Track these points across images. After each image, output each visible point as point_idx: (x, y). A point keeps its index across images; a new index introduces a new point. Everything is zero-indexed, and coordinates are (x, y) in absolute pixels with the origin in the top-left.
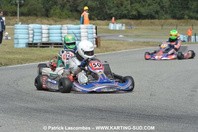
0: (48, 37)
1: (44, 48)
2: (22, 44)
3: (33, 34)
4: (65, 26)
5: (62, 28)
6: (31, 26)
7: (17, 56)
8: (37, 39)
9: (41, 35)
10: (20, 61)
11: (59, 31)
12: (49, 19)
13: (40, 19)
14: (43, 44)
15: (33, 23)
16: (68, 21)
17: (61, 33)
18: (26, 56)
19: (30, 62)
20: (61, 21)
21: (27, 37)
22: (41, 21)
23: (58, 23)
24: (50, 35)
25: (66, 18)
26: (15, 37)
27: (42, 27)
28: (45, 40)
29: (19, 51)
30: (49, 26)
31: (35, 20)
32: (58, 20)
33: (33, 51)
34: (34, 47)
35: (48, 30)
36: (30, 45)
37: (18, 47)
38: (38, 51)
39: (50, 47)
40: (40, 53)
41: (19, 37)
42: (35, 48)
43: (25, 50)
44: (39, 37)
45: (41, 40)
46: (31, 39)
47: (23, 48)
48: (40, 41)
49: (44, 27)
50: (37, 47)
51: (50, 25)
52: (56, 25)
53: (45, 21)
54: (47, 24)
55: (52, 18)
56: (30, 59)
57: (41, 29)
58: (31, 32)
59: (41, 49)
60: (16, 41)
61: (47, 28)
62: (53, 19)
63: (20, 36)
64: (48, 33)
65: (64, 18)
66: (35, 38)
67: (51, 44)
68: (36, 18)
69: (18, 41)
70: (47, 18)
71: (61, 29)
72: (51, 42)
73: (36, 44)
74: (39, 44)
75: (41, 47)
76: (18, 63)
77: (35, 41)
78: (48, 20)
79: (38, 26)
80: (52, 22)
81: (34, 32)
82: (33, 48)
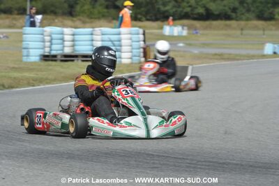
0: (73, 46)
1: (66, 63)
2: (34, 56)
3: (51, 41)
4: (98, 30)
5: (94, 33)
6: (48, 29)
7: (27, 74)
8: (56, 50)
9: (63, 44)
10: (31, 81)
11: (88, 37)
12: (75, 19)
13: (60, 19)
14: (66, 56)
15: (49, 25)
16: (102, 22)
17: (92, 40)
18: (40, 75)
19: (47, 83)
20: (91, 22)
21: (42, 47)
22: (62, 22)
23: (88, 25)
24: (76, 43)
25: (99, 18)
26: (24, 46)
27: (63, 31)
28: (67, 51)
29: (30, 67)
30: (74, 30)
31: (54, 20)
32: (87, 20)
33: (50, 68)
34: (52, 60)
35: (73, 35)
36: (47, 58)
37: (29, 60)
38: (58, 67)
39: (76, 61)
40: (62, 70)
41: (30, 46)
42: (54, 63)
43: (40, 65)
44: (59, 47)
45: (63, 50)
46: (47, 50)
47: (35, 62)
48: (61, 52)
49: (67, 31)
50: (55, 61)
51: (76, 28)
52: (84, 28)
53: (68, 22)
54: (71, 27)
55: (79, 17)
56: (47, 79)
57: (62, 34)
58: (47, 38)
59: (62, 63)
60: (25, 52)
61: (71, 33)
62: (80, 20)
63: (32, 45)
64: (73, 41)
65: (95, 18)
66: (54, 47)
67: (76, 56)
68: (54, 17)
69: (28, 51)
70: (71, 18)
71: (92, 34)
72: (77, 53)
73: (55, 56)
74: (59, 57)
75: (62, 61)
76: (29, 84)
77: (54, 53)
78: (72, 20)
79: (57, 29)
80: (78, 23)
81: (52, 39)
82: (50, 63)
